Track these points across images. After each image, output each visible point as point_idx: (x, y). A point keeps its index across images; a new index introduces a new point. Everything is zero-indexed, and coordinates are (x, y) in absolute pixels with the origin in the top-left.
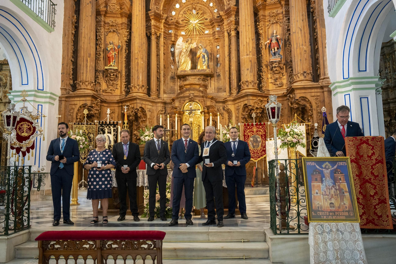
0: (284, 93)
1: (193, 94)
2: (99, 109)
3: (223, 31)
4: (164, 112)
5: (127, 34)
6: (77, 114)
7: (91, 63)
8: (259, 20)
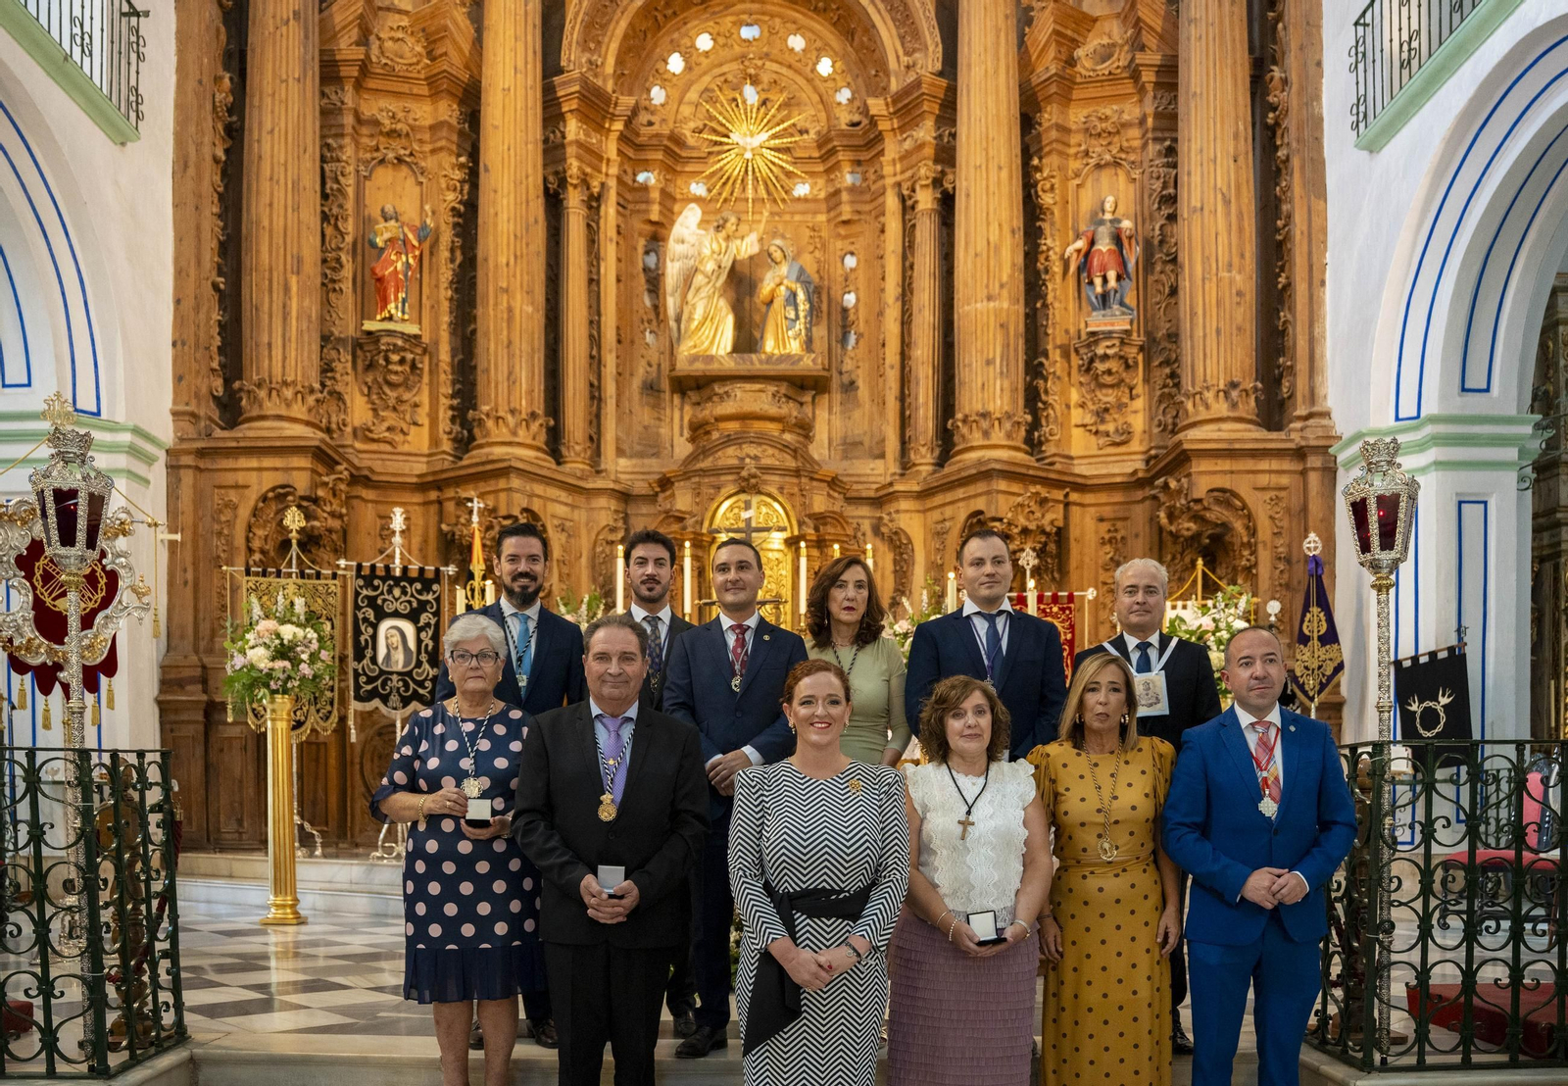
0: (1135, 472)
1: (756, 458)
2: (344, 511)
3: (873, 188)
4: (620, 535)
5: (458, 175)
6: (249, 528)
7: (306, 303)
8: (1041, 149)
